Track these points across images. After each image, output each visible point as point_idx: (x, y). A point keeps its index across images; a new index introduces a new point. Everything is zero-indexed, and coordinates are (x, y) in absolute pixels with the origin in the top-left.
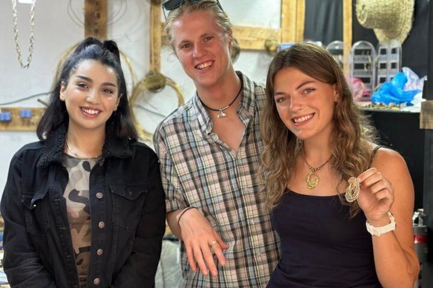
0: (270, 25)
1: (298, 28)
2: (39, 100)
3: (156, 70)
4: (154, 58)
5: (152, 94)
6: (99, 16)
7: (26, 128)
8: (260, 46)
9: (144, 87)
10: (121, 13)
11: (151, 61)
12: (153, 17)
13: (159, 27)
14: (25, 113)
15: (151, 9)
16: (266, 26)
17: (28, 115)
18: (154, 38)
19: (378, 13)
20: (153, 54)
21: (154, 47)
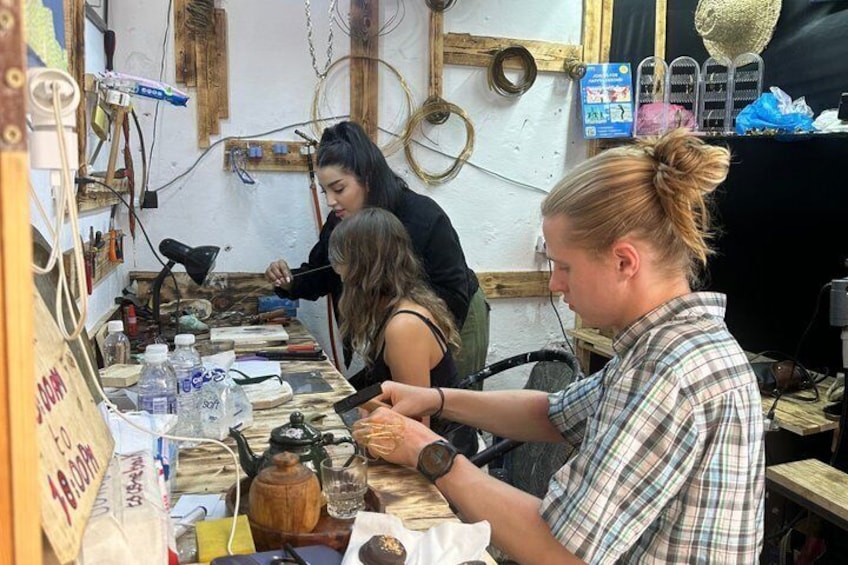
0: (569, 41)
1: (604, 46)
2: (296, 132)
3: (436, 96)
4: (434, 81)
5: (431, 126)
6: (368, 25)
7: (280, 168)
8: (558, 66)
9: (421, 117)
10: (397, 20)
11: (431, 84)
12: (433, 26)
13: (441, 39)
14: (282, 148)
15: (431, 17)
16: (565, 42)
17: (285, 151)
18: (435, 54)
19: (731, 21)
20: (433, 75)
21: (435, 66)
